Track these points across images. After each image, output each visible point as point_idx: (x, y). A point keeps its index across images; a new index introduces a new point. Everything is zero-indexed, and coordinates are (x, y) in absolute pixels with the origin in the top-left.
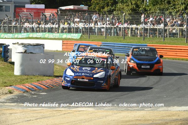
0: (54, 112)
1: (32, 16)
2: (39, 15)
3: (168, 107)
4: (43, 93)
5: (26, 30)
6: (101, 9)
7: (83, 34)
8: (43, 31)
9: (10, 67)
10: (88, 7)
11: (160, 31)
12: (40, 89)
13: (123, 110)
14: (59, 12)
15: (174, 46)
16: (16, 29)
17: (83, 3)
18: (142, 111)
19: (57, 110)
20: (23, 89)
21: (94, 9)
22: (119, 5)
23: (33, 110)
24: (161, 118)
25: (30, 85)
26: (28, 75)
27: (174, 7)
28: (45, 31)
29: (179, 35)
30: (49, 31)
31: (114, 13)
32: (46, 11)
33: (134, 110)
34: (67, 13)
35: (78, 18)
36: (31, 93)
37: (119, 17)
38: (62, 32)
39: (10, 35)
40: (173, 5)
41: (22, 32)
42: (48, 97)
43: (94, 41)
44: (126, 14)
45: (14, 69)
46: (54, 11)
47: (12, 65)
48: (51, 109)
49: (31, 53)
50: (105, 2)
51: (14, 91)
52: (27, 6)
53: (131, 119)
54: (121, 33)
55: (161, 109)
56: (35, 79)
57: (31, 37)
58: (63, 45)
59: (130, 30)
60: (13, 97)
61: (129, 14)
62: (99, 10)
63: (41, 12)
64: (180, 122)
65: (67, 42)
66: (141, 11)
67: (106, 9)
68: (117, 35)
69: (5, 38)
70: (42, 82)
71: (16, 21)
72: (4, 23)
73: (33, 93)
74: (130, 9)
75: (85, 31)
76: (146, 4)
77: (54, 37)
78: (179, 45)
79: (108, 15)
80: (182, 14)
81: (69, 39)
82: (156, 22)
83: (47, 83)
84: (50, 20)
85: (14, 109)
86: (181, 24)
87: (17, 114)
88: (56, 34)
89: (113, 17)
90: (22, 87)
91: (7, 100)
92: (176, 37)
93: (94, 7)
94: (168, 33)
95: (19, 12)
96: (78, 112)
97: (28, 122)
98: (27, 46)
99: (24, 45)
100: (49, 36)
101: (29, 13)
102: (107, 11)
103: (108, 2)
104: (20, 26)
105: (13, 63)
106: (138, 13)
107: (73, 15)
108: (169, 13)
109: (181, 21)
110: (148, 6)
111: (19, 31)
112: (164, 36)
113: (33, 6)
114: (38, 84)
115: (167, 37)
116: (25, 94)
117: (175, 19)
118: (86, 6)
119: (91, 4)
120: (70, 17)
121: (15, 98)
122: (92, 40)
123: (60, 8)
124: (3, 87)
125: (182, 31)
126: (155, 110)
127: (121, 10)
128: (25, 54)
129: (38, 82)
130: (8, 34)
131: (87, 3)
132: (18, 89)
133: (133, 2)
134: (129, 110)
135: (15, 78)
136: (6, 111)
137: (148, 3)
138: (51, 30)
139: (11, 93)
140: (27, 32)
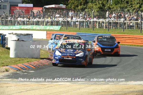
0: (40, 86)
1: (23, 13)
2: (28, 12)
3: (127, 82)
4: (32, 71)
5: (19, 24)
6: (76, 7)
7: (62, 26)
8: (32, 24)
9: (7, 51)
10: (66, 6)
11: (120, 24)
12: (30, 68)
13: (93, 84)
14: (44, 9)
15: (131, 36)
16: (11, 23)
17: (62, 3)
18: (107, 85)
19: (42, 84)
20: (16, 68)
21: (70, 7)
22: (90, 4)
23: (24, 84)
24: (122, 90)
25: (22, 65)
26: (20, 58)
27: (131, 6)
28: (33, 24)
29: (135, 27)
30: (36, 24)
31: (86, 10)
32: (34, 9)
33: (101, 84)
34: (50, 10)
35: (58, 14)
36: (22, 71)
37: (89, 13)
38: (46, 25)
39: (7, 27)
40: (131, 4)
41: (16, 25)
42: (36, 74)
43: (71, 31)
44: (95, 11)
45: (10, 53)
46: (40, 9)
47: (8, 50)
48: (38, 84)
49: (23, 41)
50: (78, 2)
51: (9, 70)
52: (20, 5)
53: (98, 91)
54: (91, 26)
55: (121, 83)
56: (26, 61)
57: (22, 28)
58: (47, 35)
59: (98, 23)
60: (9, 74)
61: (97, 11)
62: (75, 8)
63: (30, 10)
64: (136, 93)
65: (50, 32)
66: (106, 9)
67: (79, 7)
68: (88, 27)
69: (3, 29)
70: (31, 63)
71: (11, 16)
72: (2, 18)
73: (24, 71)
74: (98, 8)
75: (64, 24)
76: (110, 3)
77: (40, 29)
78: (135, 35)
79: (81, 12)
80: (138, 11)
81: (52, 30)
82: (117, 17)
83: (35, 64)
84: (37, 15)
85: (9, 83)
86: (137, 19)
87: (12, 87)
88: (42, 26)
89: (85, 13)
90: (15, 66)
91: (4, 76)
92: (133, 29)
93: (71, 6)
94: (126, 25)
95: (14, 9)
96: (58, 86)
97: (20, 93)
98: (20, 36)
99: (17, 35)
100: (36, 28)
101: (21, 10)
102: (80, 9)
103: (81, 2)
104: (14, 20)
105: (9, 49)
106: (104, 10)
107: (55, 12)
108: (128, 10)
109: (136, 17)
110: (112, 5)
111: (13, 24)
112: (124, 28)
113: (24, 5)
114: (28, 64)
115: (126, 28)
116: (18, 72)
117: (132, 15)
118: (65, 5)
119: (68, 3)
120: (52, 13)
121: (11, 75)
122: (69, 31)
123: (45, 6)
124: (1, 66)
125: (137, 24)
126: (117, 84)
127: (91, 8)
128: (18, 42)
129: (28, 63)
130: (5, 27)
131: (65, 3)
132: (12, 68)
133: (100, 2)
134: (97, 84)
135: (11, 60)
136: (3, 85)
137: (111, 3)
138: (37, 23)
139: (7, 71)
140: (20, 25)
